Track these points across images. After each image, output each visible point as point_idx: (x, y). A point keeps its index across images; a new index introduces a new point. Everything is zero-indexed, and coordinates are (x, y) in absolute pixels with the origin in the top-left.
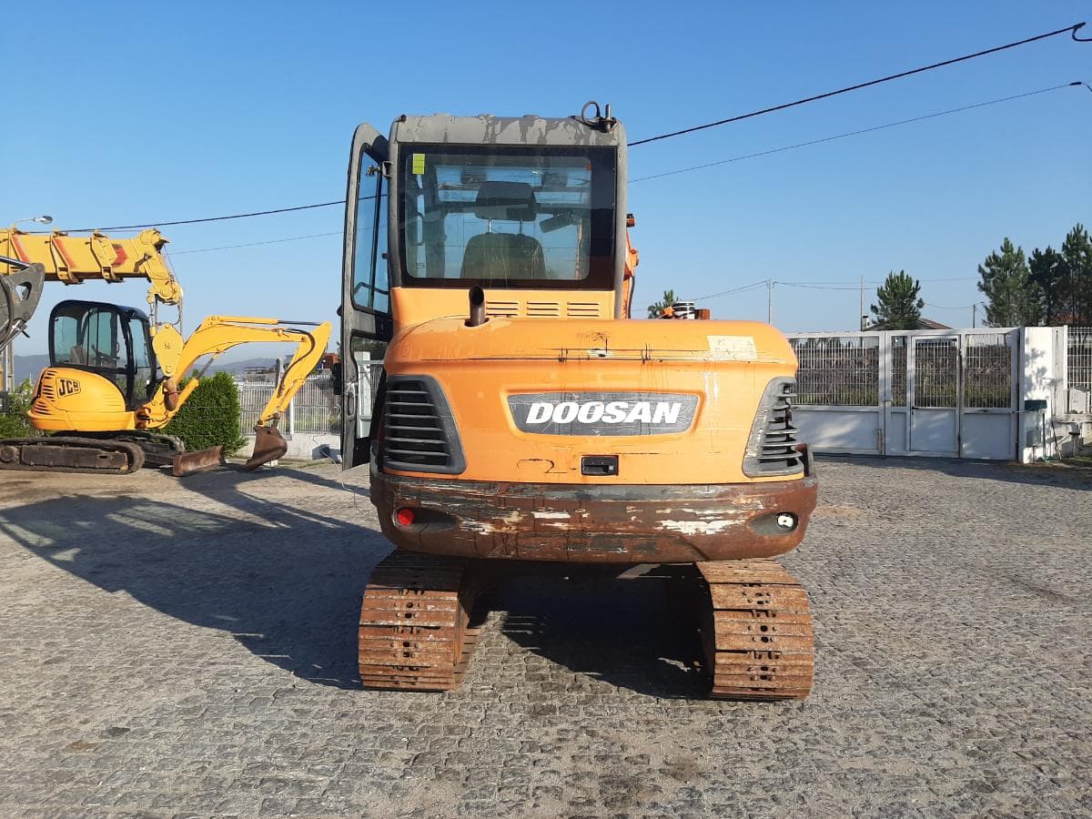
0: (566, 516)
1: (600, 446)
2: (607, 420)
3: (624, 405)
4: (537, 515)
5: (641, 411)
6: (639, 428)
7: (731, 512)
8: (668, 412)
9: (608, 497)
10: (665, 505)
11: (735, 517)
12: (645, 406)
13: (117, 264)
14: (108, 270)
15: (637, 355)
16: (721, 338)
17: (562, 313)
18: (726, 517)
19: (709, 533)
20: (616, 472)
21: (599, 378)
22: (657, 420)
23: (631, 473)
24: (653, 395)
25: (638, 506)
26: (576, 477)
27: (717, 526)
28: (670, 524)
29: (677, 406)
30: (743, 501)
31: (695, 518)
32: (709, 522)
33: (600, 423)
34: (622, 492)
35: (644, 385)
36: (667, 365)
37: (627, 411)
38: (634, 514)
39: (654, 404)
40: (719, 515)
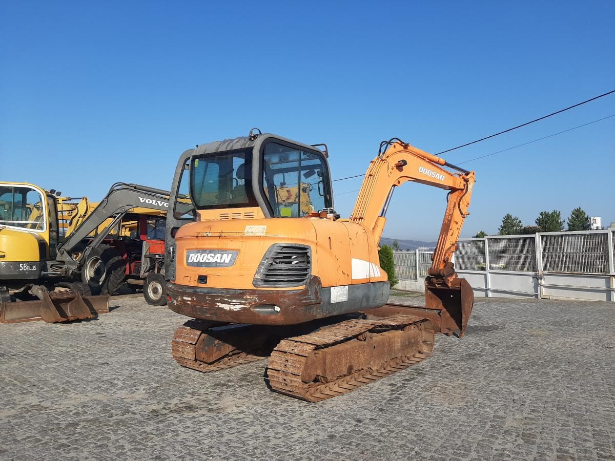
0: (190, 299)
1: (203, 271)
2: (207, 261)
3: (213, 255)
4: (185, 298)
5: (217, 258)
6: (217, 265)
7: (243, 302)
8: (227, 258)
9: (202, 292)
10: (218, 297)
11: (244, 304)
12: (219, 255)
13: (288, 198)
14: (284, 201)
15: (217, 235)
16: (251, 226)
17: (242, 217)
18: (241, 304)
19: (234, 310)
20: (206, 283)
21: (207, 244)
22: (222, 261)
23: (211, 284)
24: (222, 251)
25: (210, 296)
26: (195, 284)
27: (238, 308)
28: (220, 305)
29: (230, 255)
30: (248, 297)
31: (229, 303)
32: (234, 305)
33: (205, 262)
34: (206, 291)
35: (219, 247)
36: (227, 238)
37: (213, 257)
38: (208, 300)
39: (222, 255)
40: (238, 302)
